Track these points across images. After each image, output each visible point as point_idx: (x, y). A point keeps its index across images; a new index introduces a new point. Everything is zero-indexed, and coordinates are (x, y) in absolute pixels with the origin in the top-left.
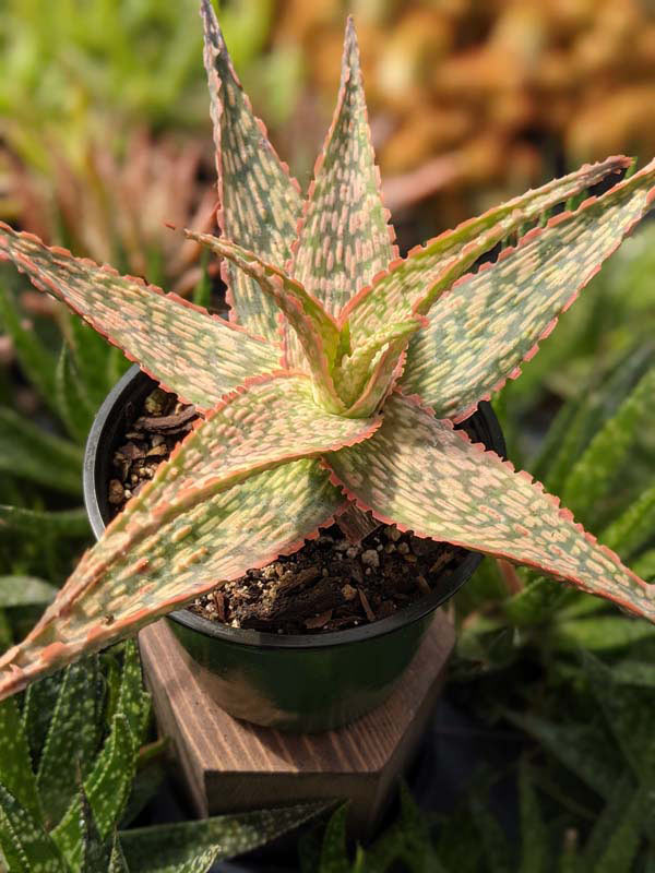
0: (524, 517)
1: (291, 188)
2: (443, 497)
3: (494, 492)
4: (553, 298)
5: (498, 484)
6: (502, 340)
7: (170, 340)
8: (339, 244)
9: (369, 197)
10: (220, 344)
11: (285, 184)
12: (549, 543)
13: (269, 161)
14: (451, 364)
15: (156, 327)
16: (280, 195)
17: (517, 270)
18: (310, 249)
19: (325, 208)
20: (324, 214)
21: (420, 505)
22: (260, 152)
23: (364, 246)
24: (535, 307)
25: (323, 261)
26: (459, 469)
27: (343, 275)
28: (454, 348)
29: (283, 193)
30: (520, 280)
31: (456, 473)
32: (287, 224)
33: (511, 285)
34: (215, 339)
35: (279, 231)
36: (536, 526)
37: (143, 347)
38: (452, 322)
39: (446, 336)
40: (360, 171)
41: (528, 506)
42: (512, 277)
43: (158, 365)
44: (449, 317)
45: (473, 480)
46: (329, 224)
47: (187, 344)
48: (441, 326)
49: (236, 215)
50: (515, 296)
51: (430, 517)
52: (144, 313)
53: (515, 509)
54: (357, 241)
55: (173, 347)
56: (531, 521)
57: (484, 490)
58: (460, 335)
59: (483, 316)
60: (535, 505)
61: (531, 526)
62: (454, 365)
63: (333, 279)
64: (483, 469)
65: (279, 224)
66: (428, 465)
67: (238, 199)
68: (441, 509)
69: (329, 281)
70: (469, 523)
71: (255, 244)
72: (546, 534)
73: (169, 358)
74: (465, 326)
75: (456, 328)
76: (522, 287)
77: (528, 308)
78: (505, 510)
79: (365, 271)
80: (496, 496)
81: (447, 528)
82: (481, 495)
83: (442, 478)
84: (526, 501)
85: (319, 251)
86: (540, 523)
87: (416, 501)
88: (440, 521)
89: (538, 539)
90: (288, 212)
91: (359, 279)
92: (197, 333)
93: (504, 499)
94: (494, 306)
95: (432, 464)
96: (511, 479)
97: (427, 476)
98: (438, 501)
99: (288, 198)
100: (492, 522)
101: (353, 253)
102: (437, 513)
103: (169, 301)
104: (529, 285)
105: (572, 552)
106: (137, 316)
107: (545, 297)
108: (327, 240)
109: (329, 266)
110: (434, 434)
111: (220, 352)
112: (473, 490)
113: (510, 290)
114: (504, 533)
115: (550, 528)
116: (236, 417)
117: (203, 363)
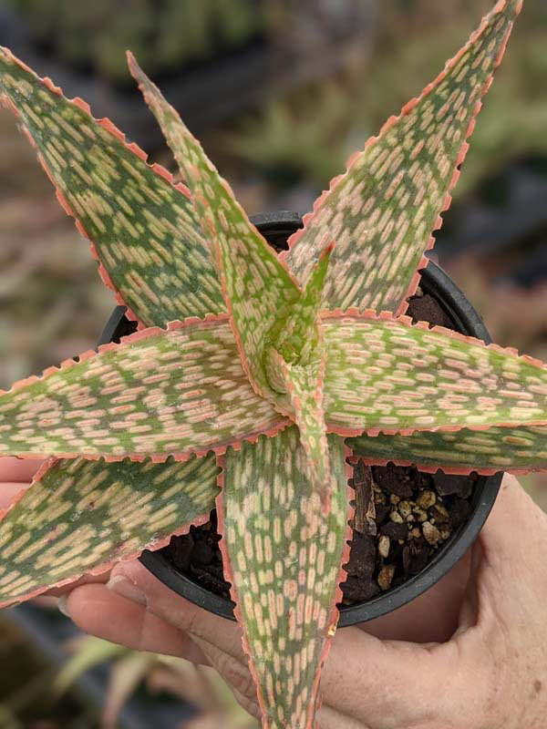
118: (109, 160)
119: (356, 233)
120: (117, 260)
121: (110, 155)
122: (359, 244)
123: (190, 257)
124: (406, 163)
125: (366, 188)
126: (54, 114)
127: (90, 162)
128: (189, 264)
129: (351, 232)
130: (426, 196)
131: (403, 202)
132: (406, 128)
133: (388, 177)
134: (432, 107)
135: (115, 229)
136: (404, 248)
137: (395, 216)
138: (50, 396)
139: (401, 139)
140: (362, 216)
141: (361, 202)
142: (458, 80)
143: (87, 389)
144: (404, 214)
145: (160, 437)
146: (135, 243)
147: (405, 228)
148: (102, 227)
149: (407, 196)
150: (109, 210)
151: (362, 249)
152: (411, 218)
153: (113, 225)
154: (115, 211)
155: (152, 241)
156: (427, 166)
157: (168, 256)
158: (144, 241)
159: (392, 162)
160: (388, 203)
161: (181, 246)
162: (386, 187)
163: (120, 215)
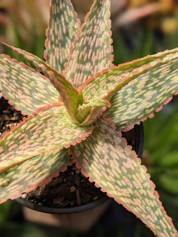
0: (140, 189)
1: (77, 23)
2: (110, 168)
3: (131, 171)
4: (172, 88)
5: (133, 169)
6: (148, 101)
7: (17, 82)
8: (90, 51)
9: (105, 33)
10: (37, 85)
11: (75, 21)
12: (147, 205)
13: (70, 11)
14: (127, 107)
15: (13, 77)
16: (73, 25)
17: (160, 72)
18: (78, 52)
19: (87, 35)
20: (86, 38)
21: (100, 170)
22: (68, 7)
23: (100, 53)
24: (164, 90)
25: (83, 57)
26: (119, 157)
27: (90, 64)
28: (129, 100)
29: (74, 24)
30: (160, 77)
31: (118, 158)
32: (74, 37)
33: (156, 79)
34: (36, 83)
35: (70, 39)
36: (144, 194)
37: (4, 85)
38: (130, 89)
39: (127, 95)
40: (104, 21)
41: (142, 184)
42: (157, 75)
43: (9, 94)
44: (130, 87)
45: (124, 163)
46: (87, 42)
47: (24, 84)
48: (126, 90)
49: (54, 32)
50: (157, 84)
51: (103, 178)
52: (8, 70)
53: (137, 183)
54: (98, 51)
55: (18, 86)
56: (142, 191)
57: (127, 169)
58: (133, 95)
59: (143, 89)
60: (146, 185)
61: (142, 194)
62: (128, 107)
63: (85, 65)
64: (129, 159)
65: (71, 37)
66: (108, 152)
67: (56, 25)
68: (108, 174)
69: (84, 66)
70: (117, 184)
71: (60, 44)
72: (147, 200)
73: (14, 90)
74: (135, 92)
75: (131, 92)
76: (161, 80)
77: (161, 90)
78: (133, 182)
79: (99, 64)
80: (131, 174)
81: (108, 186)
82: (125, 171)
83: (112, 159)
84: (142, 181)
85: (81, 53)
86: (145, 194)
87: (99, 168)
88: (106, 180)
89: (143, 201)
90: (75, 32)
91: (96, 66)
92: (29, 80)
93: (134, 176)
94: (148, 86)
95: (109, 152)
96: (138, 168)
97: (106, 157)
98: (108, 170)
99: (76, 27)
100: (126, 187)
101: (96, 55)
102: (106, 176)
103: (20, 66)
104: (163, 80)
105: (155, 213)
106: (5, 71)
107: (169, 87)
108: (86, 48)
109: (85, 59)
110: (113, 138)
111: (37, 89)
112: (123, 168)
113: (155, 81)
114: (130, 194)
115: (149, 198)
116: (27, 129)
117: (29, 93)
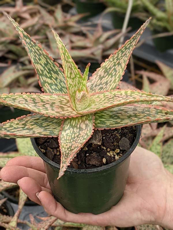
118: (45, 59)
119: (102, 81)
120: (43, 80)
121: (45, 58)
122: (102, 83)
123: (61, 84)
124: (115, 65)
125: (105, 70)
126: (34, 47)
127: (40, 59)
128: (61, 85)
129: (101, 80)
130: (119, 72)
131: (114, 74)
132: (115, 57)
133: (110, 68)
134: (121, 53)
135: (44, 74)
136: (113, 84)
137: (112, 77)
138: (23, 98)
139: (114, 60)
140: (103, 77)
141: (104, 74)
142: (127, 47)
143: (32, 99)
144: (114, 76)
145: (47, 112)
146: (49, 78)
147: (114, 79)
148: (41, 72)
149: (115, 73)
150: (43, 69)
151: (103, 84)
152: (115, 77)
153: (43, 72)
154: (44, 70)
155: (52, 78)
156: (120, 66)
157: (56, 82)
158: (51, 78)
159: (111, 65)
160: (110, 74)
161: (59, 81)
162: (110, 71)
163: (46, 71)
